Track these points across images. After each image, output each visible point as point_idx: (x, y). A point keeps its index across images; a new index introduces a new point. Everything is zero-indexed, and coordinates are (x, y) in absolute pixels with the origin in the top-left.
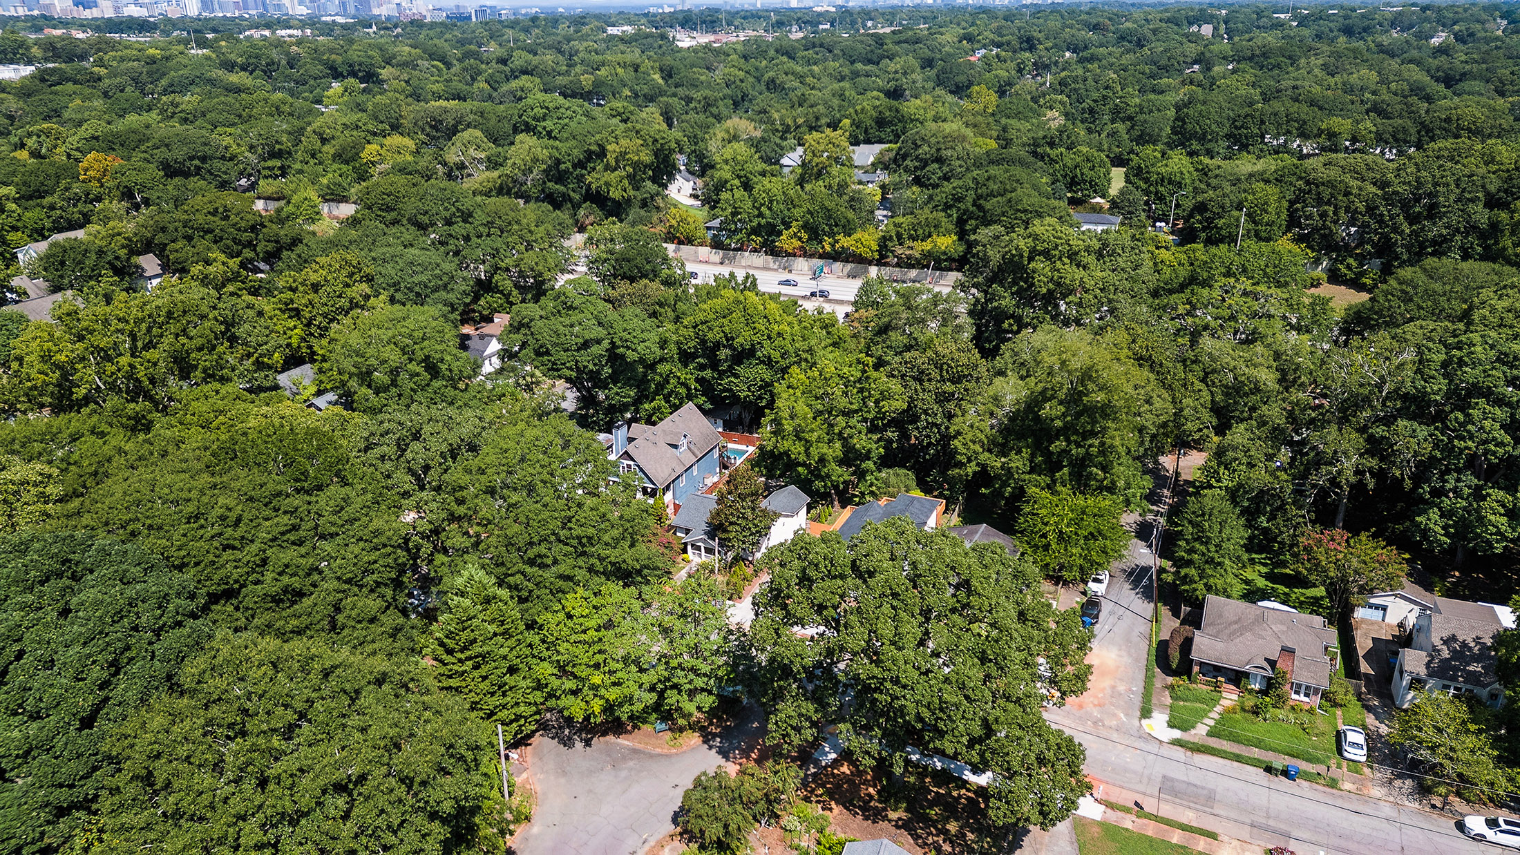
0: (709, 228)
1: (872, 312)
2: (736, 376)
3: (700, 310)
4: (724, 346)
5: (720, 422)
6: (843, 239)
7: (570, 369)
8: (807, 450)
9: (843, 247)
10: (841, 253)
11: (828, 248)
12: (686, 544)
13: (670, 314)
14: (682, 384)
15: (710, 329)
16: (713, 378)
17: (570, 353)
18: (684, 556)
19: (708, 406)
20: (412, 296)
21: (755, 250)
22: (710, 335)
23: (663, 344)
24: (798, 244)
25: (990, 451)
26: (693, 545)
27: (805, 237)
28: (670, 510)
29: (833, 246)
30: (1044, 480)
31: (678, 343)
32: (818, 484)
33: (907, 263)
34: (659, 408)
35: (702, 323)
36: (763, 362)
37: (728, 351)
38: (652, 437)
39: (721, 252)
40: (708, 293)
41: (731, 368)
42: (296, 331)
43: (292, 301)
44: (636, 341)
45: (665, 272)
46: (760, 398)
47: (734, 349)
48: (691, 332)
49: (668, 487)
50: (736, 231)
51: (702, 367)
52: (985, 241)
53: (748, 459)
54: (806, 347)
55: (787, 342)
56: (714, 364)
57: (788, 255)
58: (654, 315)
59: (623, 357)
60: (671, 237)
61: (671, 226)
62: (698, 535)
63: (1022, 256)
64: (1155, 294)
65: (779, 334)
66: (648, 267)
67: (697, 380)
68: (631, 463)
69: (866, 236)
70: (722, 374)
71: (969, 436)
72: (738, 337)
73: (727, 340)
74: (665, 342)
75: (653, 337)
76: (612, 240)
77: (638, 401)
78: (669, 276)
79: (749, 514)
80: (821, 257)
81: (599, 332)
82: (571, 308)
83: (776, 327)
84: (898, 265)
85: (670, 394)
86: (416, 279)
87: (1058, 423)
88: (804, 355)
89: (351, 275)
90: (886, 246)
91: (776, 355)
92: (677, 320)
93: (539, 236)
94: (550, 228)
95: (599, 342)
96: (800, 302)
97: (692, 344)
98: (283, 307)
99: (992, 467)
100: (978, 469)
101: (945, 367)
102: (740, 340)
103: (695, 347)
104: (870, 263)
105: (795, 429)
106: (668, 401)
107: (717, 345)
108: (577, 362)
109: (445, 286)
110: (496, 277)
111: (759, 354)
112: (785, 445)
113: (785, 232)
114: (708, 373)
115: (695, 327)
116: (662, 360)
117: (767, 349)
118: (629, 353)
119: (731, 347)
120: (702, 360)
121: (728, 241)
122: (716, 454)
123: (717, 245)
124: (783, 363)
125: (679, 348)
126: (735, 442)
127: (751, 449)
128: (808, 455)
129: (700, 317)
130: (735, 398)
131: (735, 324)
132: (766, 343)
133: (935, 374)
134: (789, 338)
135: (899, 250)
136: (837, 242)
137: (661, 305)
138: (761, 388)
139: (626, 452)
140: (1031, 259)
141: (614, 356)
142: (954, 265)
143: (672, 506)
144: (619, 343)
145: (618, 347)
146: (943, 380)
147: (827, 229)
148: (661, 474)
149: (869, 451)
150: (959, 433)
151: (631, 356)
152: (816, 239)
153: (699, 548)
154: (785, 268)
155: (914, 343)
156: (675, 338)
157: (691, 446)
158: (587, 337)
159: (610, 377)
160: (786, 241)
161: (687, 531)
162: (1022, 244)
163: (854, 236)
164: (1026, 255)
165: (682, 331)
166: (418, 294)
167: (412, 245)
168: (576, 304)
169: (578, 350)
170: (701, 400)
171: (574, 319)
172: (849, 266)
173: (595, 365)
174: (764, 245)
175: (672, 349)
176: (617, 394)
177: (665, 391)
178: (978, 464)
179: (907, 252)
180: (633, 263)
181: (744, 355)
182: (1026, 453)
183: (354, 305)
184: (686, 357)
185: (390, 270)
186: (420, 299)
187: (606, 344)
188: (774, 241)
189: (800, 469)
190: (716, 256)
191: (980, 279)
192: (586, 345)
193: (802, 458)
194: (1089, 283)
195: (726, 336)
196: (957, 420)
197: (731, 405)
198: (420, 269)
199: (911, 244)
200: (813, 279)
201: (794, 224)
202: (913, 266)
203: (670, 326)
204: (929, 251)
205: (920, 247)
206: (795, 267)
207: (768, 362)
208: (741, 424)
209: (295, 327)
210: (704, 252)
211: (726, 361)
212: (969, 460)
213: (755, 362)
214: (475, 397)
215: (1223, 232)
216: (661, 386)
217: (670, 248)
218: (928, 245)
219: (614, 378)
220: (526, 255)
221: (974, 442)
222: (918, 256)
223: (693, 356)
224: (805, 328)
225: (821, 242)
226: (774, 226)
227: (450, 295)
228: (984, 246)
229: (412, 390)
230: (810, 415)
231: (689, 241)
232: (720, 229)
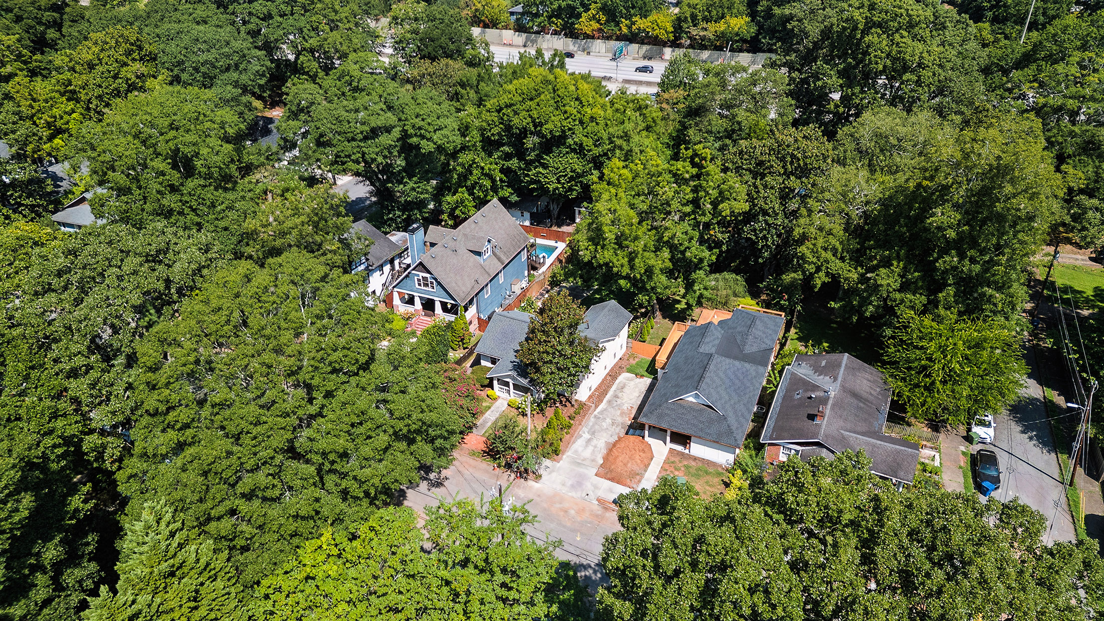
0: (512, 14)
1: (681, 93)
2: (545, 166)
3: (505, 91)
4: (532, 133)
5: (527, 215)
6: (640, 21)
7: (357, 162)
8: (631, 260)
9: (639, 29)
10: (637, 34)
11: (625, 30)
12: (491, 379)
13: (472, 94)
14: (486, 175)
15: (516, 113)
16: (520, 168)
17: (354, 144)
18: (489, 392)
19: (514, 198)
20: (198, 76)
21: (556, 33)
22: (516, 121)
23: (464, 130)
24: (596, 26)
25: (842, 259)
26: (498, 380)
27: (603, 19)
28: (474, 328)
29: (630, 27)
30: (920, 299)
31: (482, 130)
32: (642, 298)
33: (699, 44)
34: (462, 202)
35: (507, 106)
36: (574, 151)
37: (536, 139)
38: (451, 244)
39: (524, 35)
40: (514, 72)
41: (539, 157)
42: (74, 115)
43: (70, 83)
44: (431, 129)
45: (469, 52)
46: (571, 189)
47: (544, 136)
48: (494, 117)
49: (471, 302)
50: (537, 15)
51: (507, 157)
52: (801, 15)
53: (558, 259)
54: (621, 133)
55: (601, 127)
56: (521, 153)
57: (587, 36)
58: (456, 97)
59: (418, 147)
60: (476, 20)
61: (477, 10)
62: (505, 369)
63: (855, 28)
64: (986, 71)
65: (592, 119)
66: (452, 47)
67: (502, 171)
68: (428, 275)
69: (662, 18)
70: (529, 163)
71: (820, 242)
72: (547, 122)
73: (535, 126)
74: (467, 127)
75: (452, 123)
76: (416, 19)
77: (438, 195)
78: (474, 57)
79: (568, 351)
80: (619, 38)
81: (390, 118)
82: (356, 89)
83: (588, 110)
84: (691, 46)
85: (473, 186)
86: (203, 57)
87: (951, 234)
88: (619, 142)
89: (128, 53)
90: (681, 27)
91: (588, 142)
92: (480, 103)
93: (343, 15)
94: (356, 8)
95: (388, 130)
96: (604, 83)
97: (495, 130)
98: (62, 89)
99: (846, 279)
100: (827, 280)
101: (789, 159)
102: (550, 126)
103: (499, 134)
104: (664, 44)
105: (617, 237)
106: (471, 194)
107: (524, 132)
108: (364, 154)
109: (237, 66)
110: (302, 58)
111: (570, 141)
112: (606, 255)
113: (584, 14)
114: (514, 163)
115: (499, 111)
116: (464, 148)
117: (579, 136)
118: (424, 143)
119: (539, 134)
120: (506, 149)
121: (531, 24)
122: (524, 256)
123: (520, 28)
124: (597, 151)
125: (482, 135)
126: (543, 237)
127: (561, 246)
128: (632, 268)
129: (505, 99)
130: (543, 190)
131: (545, 108)
132: (578, 129)
133: (778, 167)
134: (602, 122)
135: (694, 32)
136: (634, 23)
137: (463, 85)
138: (571, 179)
139: (421, 264)
140: (865, 32)
141: (406, 147)
142: (745, 46)
143: (475, 322)
144: (411, 131)
145: (411, 136)
146: (787, 174)
147: (624, 11)
148: (462, 289)
149: (701, 260)
150: (804, 238)
151: (427, 147)
152: (614, 20)
153: (507, 384)
154: (584, 50)
155: (736, 127)
156: (477, 123)
157: (497, 251)
158: (373, 125)
159: (404, 169)
160: (585, 24)
161: (494, 361)
162: (856, 14)
163: (650, 18)
164: (861, 26)
165: (486, 116)
166: (205, 75)
167: (206, 23)
168: (363, 83)
169: (366, 138)
170: (506, 192)
171: (359, 103)
172: (645, 48)
173: (385, 157)
174: (564, 27)
175: (474, 137)
176: (413, 189)
177: (469, 183)
178: (827, 274)
179: (702, 33)
180: (437, 43)
181: (552, 143)
182: (897, 267)
183: (132, 87)
184: (489, 145)
185: (172, 48)
186: (208, 82)
187: (396, 133)
188: (573, 24)
189: (622, 282)
190: (519, 39)
191: (793, 57)
192: (374, 133)
193: (626, 270)
194: (928, 60)
195: (533, 121)
196: (802, 221)
197: (538, 197)
198: (204, 47)
199: (705, 25)
200: (614, 59)
201: (593, 6)
202: (703, 47)
203: (471, 109)
204: (722, 33)
205: (712, 30)
206: (593, 49)
207: (580, 150)
208: (550, 217)
209: (73, 111)
210: (508, 35)
211: (533, 150)
212: (818, 269)
213: (565, 150)
214: (243, 198)
215: (1012, 11)
216: (464, 177)
217: (476, 31)
218: (721, 27)
219: (409, 171)
220: (331, 34)
221: (825, 249)
222: (712, 37)
223: (499, 144)
224: (617, 110)
225: (617, 24)
226: (574, 8)
227: (243, 77)
228: (800, 21)
229: (159, 192)
230: (635, 220)
231: (493, 24)
232: (523, 14)
